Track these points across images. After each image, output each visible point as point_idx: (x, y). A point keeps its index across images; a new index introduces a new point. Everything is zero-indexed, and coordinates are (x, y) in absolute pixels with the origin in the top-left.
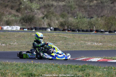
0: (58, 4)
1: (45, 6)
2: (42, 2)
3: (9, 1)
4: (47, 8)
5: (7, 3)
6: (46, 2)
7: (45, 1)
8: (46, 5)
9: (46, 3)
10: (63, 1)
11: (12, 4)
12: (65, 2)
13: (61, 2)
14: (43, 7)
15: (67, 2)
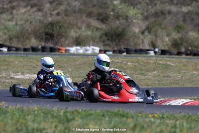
0: (180, 9)
1: (156, 13)
2: (152, 8)
3: (94, 6)
4: (158, 16)
5: (91, 9)
6: (160, 6)
7: (158, 5)
8: (158, 11)
9: (159, 8)
10: (189, 5)
11: (100, 11)
12: (191, 7)
13: (185, 6)
14: (152, 15)
15: (194, 7)
